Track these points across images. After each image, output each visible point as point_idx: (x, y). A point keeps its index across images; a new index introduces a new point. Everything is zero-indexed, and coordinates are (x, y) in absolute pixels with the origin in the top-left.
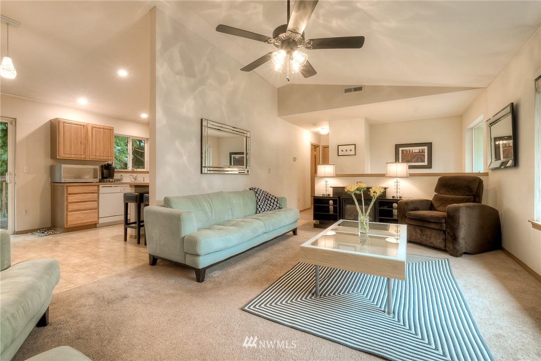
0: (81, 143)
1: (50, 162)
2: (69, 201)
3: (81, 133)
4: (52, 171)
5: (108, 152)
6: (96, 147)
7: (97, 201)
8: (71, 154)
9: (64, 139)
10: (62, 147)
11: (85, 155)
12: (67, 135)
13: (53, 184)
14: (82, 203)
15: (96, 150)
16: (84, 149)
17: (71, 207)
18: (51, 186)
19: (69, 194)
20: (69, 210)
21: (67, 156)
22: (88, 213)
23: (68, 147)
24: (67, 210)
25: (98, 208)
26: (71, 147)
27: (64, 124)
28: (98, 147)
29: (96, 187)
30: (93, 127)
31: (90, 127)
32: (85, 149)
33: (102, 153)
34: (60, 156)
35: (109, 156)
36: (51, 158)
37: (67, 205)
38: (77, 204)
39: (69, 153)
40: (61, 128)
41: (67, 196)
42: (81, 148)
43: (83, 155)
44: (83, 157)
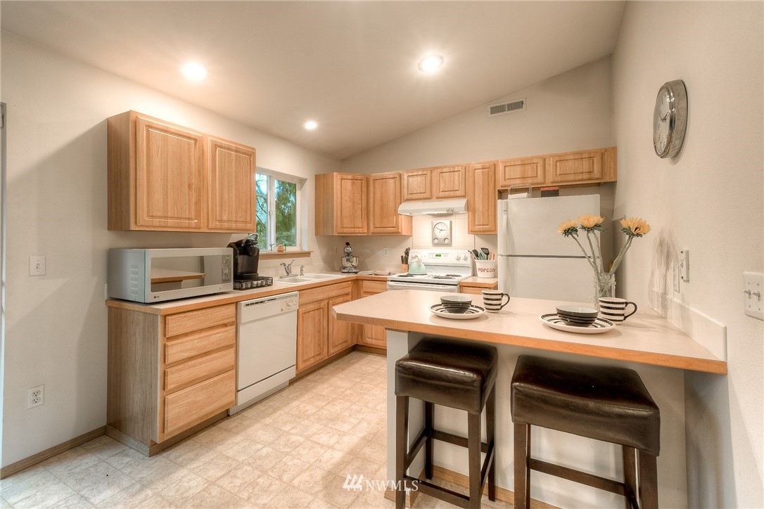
0: (190, 186)
1: (107, 239)
2: (170, 359)
3: (190, 160)
4: (112, 264)
5: (246, 212)
6: (222, 198)
7: (235, 345)
8: (166, 217)
9: (149, 172)
10: (145, 198)
11: (199, 220)
12: (157, 161)
13: (116, 304)
14: (200, 360)
15: (221, 206)
16: (196, 204)
17: (174, 378)
18: (110, 308)
19: (170, 339)
20: (169, 386)
21: (157, 224)
22: (216, 383)
23: (158, 196)
24: (164, 388)
25: (235, 367)
26: (166, 195)
27: (148, 131)
28: (226, 197)
29: (232, 308)
30: (216, 146)
31: (209, 145)
32: (198, 202)
33: (234, 214)
34: (140, 222)
35: (248, 220)
36: (109, 229)
37: (165, 374)
38: (190, 363)
39: (162, 215)
40: (143, 140)
41: (165, 346)
42: (190, 201)
43: (193, 217)
44: (193, 225)
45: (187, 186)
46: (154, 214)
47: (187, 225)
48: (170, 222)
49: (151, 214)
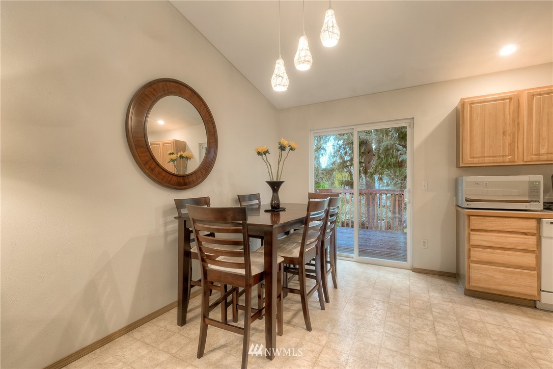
0: (504, 133)
1: (455, 172)
3: (504, 114)
6: (540, 136)
7: (537, 251)
8: (484, 157)
9: (471, 131)
10: (468, 147)
11: (514, 155)
12: (478, 123)
14: (498, 251)
16: (509, 144)
17: (476, 255)
19: (473, 230)
20: (472, 259)
21: (476, 161)
24: (469, 257)
27: (471, 107)
28: (544, 134)
29: (535, 222)
30: (532, 95)
31: (525, 96)
32: (512, 144)
34: (465, 161)
36: (456, 167)
37: (469, 250)
38: (489, 250)
39: (480, 156)
40: (467, 114)
41: (469, 234)
42: (504, 144)
43: (507, 154)
44: (507, 160)
45: (502, 133)
46: (474, 156)
47: (501, 161)
48: (487, 160)
49: (472, 156)
